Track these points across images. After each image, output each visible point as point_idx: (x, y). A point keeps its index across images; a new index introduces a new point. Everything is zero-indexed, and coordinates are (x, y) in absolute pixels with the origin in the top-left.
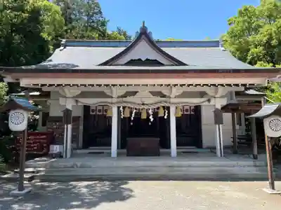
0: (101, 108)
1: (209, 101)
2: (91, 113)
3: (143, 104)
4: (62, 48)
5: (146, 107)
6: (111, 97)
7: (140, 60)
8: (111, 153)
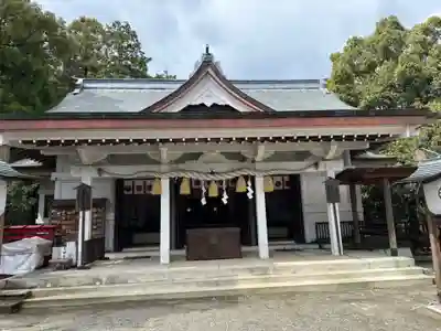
0: (140, 183)
1: (316, 165)
2: (126, 192)
3: (212, 173)
4: (76, 91)
5: (219, 178)
6: (159, 163)
7: (203, 105)
8: (158, 258)
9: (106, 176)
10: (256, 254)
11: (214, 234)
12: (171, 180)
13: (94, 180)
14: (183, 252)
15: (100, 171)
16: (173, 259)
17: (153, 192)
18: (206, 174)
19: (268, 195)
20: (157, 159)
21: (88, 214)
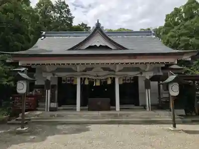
0: (69, 79)
1: (141, 73)
2: (63, 82)
3: (97, 76)
4: (43, 38)
6: (76, 71)
7: (96, 45)
8: (76, 109)
9: (56, 76)
10: (115, 109)
12: (81, 79)
13: (51, 78)
15: (54, 75)
16: (81, 110)
17: (74, 83)
18: (95, 76)
19: (120, 85)
21: (49, 91)
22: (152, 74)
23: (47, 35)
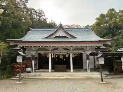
0: (45, 54)
1: (84, 52)
2: (41, 56)
4: (30, 31)
5: (62, 54)
6: (49, 50)
7: (59, 36)
8: (48, 71)
10: (70, 71)
11: (60, 67)
12: (52, 54)
13: (35, 54)
14: (54, 70)
15: (36, 52)
16: (51, 72)
17: (48, 57)
18: (59, 53)
19: (73, 58)
20: (48, 49)
21: (34, 61)
22: (90, 52)
23: (32, 29)
